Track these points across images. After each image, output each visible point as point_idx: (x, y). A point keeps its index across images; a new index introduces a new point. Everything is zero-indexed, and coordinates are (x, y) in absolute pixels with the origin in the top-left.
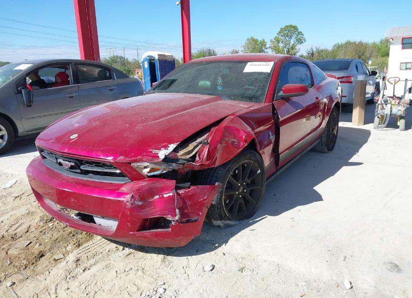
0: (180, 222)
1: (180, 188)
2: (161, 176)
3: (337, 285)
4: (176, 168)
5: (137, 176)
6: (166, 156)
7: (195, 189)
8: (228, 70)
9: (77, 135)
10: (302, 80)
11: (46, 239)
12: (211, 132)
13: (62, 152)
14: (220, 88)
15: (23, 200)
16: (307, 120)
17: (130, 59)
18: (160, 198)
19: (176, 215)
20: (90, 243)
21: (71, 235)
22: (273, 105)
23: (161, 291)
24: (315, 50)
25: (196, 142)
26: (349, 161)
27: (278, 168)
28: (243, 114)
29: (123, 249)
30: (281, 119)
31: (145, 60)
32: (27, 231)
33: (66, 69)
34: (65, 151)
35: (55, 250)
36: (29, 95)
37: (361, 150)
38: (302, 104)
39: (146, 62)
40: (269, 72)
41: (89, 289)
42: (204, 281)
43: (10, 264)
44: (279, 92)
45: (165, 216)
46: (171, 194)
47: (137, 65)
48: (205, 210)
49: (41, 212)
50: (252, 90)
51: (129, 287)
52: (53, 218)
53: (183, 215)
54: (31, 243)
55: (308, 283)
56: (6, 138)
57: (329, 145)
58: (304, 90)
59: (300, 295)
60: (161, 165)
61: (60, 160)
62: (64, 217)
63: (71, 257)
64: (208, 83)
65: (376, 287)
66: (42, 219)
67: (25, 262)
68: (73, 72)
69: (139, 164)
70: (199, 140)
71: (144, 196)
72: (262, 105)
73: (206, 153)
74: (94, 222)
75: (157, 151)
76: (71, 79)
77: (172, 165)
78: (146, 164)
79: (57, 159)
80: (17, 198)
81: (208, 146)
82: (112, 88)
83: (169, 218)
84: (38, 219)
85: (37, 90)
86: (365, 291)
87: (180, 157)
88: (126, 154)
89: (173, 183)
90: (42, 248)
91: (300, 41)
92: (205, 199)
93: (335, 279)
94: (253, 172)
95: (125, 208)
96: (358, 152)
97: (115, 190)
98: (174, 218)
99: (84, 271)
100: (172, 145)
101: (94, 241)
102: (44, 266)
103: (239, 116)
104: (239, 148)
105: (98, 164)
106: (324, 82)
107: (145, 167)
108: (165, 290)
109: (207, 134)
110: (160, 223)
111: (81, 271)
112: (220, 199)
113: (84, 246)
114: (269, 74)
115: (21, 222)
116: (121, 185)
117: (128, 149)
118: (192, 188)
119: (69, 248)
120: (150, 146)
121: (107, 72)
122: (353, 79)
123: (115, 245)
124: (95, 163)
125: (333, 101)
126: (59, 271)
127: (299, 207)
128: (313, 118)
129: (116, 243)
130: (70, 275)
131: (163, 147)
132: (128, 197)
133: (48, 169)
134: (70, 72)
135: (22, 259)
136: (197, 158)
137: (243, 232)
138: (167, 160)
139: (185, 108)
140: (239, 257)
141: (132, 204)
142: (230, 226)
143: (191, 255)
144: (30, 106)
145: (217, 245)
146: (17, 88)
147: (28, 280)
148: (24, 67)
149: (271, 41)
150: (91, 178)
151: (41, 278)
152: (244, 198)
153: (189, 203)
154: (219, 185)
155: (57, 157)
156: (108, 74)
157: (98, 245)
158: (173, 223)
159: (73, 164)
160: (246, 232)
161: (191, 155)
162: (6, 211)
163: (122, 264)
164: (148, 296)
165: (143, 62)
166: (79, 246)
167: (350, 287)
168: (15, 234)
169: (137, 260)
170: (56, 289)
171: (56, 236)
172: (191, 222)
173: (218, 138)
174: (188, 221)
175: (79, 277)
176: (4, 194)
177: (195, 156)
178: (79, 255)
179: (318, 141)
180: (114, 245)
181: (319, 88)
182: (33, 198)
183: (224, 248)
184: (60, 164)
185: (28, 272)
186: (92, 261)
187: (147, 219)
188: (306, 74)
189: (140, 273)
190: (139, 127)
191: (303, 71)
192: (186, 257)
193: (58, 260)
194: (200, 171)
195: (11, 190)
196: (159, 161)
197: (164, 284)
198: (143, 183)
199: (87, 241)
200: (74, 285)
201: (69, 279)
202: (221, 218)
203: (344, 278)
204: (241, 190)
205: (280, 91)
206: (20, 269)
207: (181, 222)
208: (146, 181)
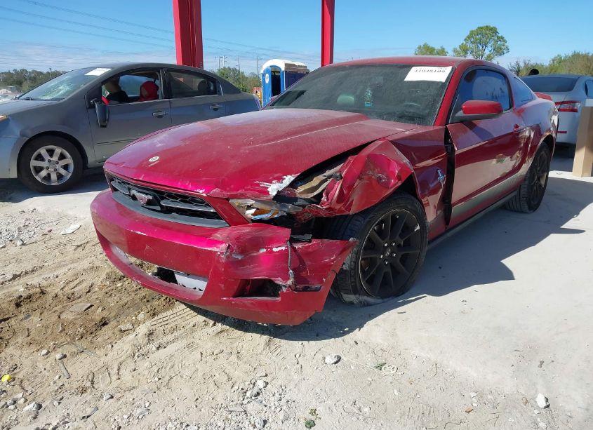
0: (293, 288)
1: (298, 241)
2: (271, 222)
3: (525, 400)
4: (293, 212)
5: (236, 219)
6: (278, 192)
7: (318, 244)
8: (382, 78)
9: (158, 158)
10: (494, 97)
11: (112, 302)
12: (347, 161)
13: (136, 180)
14: (367, 104)
15: (87, 250)
16: (498, 162)
17: (247, 74)
18: (267, 252)
19: (288, 279)
20: (169, 313)
21: (145, 300)
22: (447, 131)
23: (260, 384)
24: (522, 65)
25: (324, 174)
26: (563, 227)
27: (449, 227)
28: (398, 140)
29: (214, 325)
30: (458, 152)
31: (267, 71)
32: (89, 291)
33: (156, 78)
34: (141, 179)
35: (123, 317)
36: (104, 110)
37: (583, 212)
38: (491, 132)
39: (267, 75)
40: (444, 81)
41: (162, 373)
42: (323, 376)
43: (61, 332)
44: (456, 111)
45: (273, 279)
46: (283, 248)
47: (256, 82)
48: (332, 277)
49: (108, 267)
50: (416, 107)
51: (217, 375)
52: (124, 277)
53: (298, 279)
54: (91, 306)
55: (480, 395)
56: (72, 168)
57: (532, 202)
58: (497, 110)
59: (466, 408)
60: (272, 206)
61: (134, 192)
62: (136, 273)
63: (143, 329)
64: (351, 99)
65: (587, 410)
66: (108, 277)
67: (81, 330)
68: (164, 82)
69: (240, 201)
70: (328, 173)
71: (246, 247)
72: (430, 128)
73: (338, 191)
74: (175, 282)
75: (266, 184)
76: (161, 91)
77: (286, 207)
78: (251, 202)
79: (129, 189)
80: (80, 248)
81: (341, 181)
82: (217, 106)
83: (279, 281)
84: (104, 276)
85: (115, 105)
86: (569, 414)
87: (298, 196)
88: (223, 186)
89: (286, 232)
90: (105, 314)
91: (499, 51)
92: (333, 261)
93: (523, 393)
94: (408, 228)
95: (218, 261)
96: (578, 214)
97: (206, 236)
98: (286, 283)
99: (158, 348)
100: (289, 176)
101: (175, 311)
102: (106, 337)
103: (391, 141)
104: (388, 188)
105: (184, 199)
106: (530, 104)
107: (249, 207)
108: (267, 383)
109: (341, 165)
110: (265, 287)
111: (154, 349)
112: (355, 262)
113: (160, 316)
114: (443, 84)
115: (81, 278)
116: (215, 230)
117: (226, 179)
118: (314, 242)
119: (141, 316)
120: (257, 177)
121: (212, 83)
122: (578, 106)
123: (204, 318)
124: (180, 196)
125: (541, 135)
126: (125, 346)
127: (475, 287)
128: (508, 158)
129: (204, 315)
130: (138, 353)
131: (275, 179)
132: (223, 247)
133: (118, 205)
134: (160, 82)
135: (78, 326)
136: (324, 199)
137: (386, 314)
138: (280, 197)
139: (312, 127)
140: (378, 348)
141: (228, 257)
142: (368, 304)
143: (308, 339)
144: (105, 127)
145: (346, 329)
146: (89, 99)
147: (83, 354)
148: (99, 72)
149: (455, 51)
150: (175, 218)
151: (100, 352)
152: (391, 265)
153: (308, 263)
154: (354, 242)
155: (130, 186)
156: (212, 88)
157: (180, 317)
158: (284, 290)
159: (151, 197)
160: (392, 315)
161: (316, 193)
162: (63, 263)
163: (210, 344)
164: (242, 389)
165: (264, 75)
166: (154, 315)
167: (545, 405)
168: (73, 294)
169: (232, 341)
170: (119, 369)
171: (125, 300)
172: (311, 291)
173: (356, 171)
174: (305, 289)
175: (152, 356)
176: (63, 241)
177: (320, 195)
178: (153, 327)
179: (513, 194)
180: (201, 318)
181: (520, 112)
182: (99, 248)
183: (357, 334)
184: (134, 198)
185: (84, 343)
186: (170, 337)
187: (247, 281)
188: (501, 89)
189: (234, 357)
190: (245, 150)
191: (497, 83)
192: (300, 342)
193: (124, 331)
194: (327, 218)
195: (73, 237)
196: (269, 198)
197: (266, 375)
198: (245, 230)
199: (165, 310)
200: (143, 365)
201: (138, 357)
202: (355, 292)
203: (536, 391)
204: (388, 253)
205: (458, 111)
206: (73, 339)
207: (296, 290)
208: (249, 226)
